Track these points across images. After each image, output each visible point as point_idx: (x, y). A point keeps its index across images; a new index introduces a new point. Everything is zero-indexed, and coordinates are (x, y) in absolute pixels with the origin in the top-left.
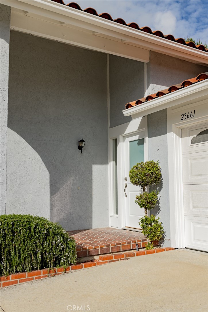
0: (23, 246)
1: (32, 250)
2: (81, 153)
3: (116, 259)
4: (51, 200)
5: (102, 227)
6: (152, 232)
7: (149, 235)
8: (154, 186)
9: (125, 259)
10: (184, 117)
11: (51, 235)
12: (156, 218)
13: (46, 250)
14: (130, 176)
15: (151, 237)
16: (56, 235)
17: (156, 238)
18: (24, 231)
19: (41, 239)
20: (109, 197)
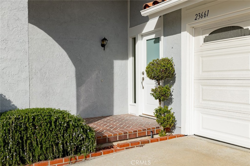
0: (44, 138)
1: (53, 141)
2: (104, 50)
3: (132, 146)
4: (78, 91)
5: (122, 114)
6: (165, 121)
7: (162, 123)
8: (168, 80)
9: (141, 146)
10: (198, 17)
11: (71, 127)
12: (169, 109)
13: (67, 140)
14: (146, 71)
15: (164, 125)
16: (76, 127)
17: (168, 126)
18: (45, 124)
19: (61, 131)
20: (128, 88)
